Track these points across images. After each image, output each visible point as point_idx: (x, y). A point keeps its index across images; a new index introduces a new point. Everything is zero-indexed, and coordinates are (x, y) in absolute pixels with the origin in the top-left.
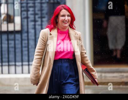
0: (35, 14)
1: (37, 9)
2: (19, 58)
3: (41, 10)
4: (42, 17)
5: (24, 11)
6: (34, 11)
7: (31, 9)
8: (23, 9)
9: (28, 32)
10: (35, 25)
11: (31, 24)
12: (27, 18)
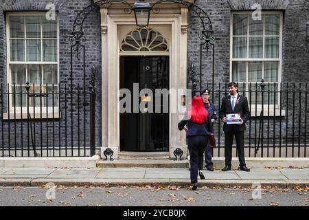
0: (72, 105)
1: (74, 100)
2: (57, 143)
3: (79, 101)
4: (79, 108)
5: (63, 101)
6: (71, 102)
7: (70, 100)
8: (61, 100)
9: (66, 120)
10: (72, 114)
11: (69, 113)
12: (66, 107)
